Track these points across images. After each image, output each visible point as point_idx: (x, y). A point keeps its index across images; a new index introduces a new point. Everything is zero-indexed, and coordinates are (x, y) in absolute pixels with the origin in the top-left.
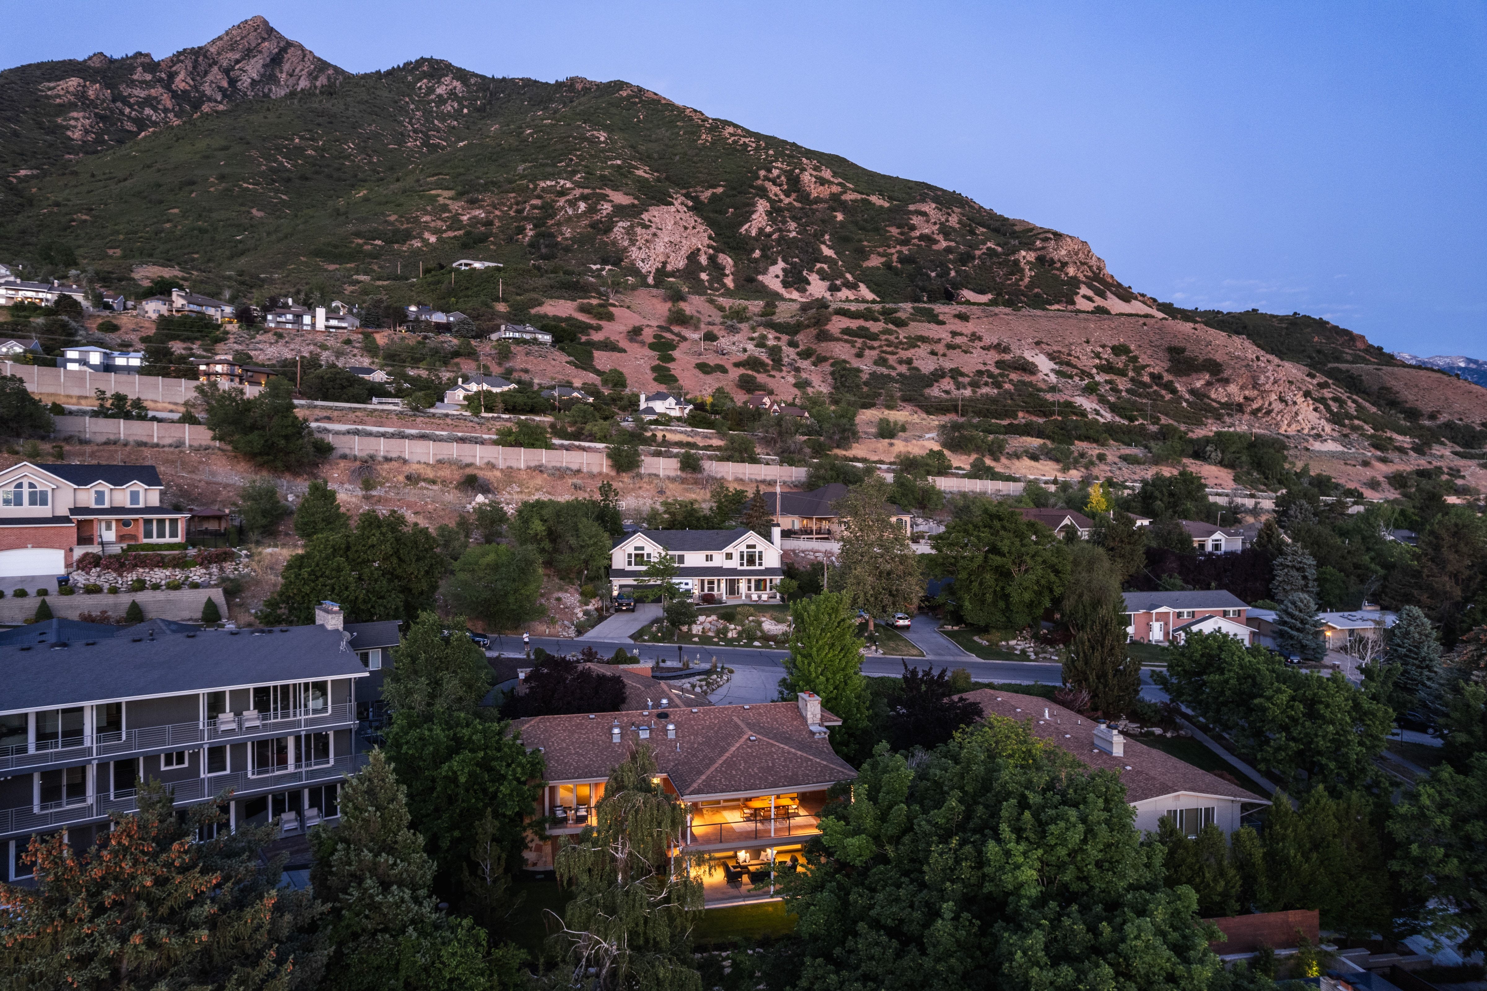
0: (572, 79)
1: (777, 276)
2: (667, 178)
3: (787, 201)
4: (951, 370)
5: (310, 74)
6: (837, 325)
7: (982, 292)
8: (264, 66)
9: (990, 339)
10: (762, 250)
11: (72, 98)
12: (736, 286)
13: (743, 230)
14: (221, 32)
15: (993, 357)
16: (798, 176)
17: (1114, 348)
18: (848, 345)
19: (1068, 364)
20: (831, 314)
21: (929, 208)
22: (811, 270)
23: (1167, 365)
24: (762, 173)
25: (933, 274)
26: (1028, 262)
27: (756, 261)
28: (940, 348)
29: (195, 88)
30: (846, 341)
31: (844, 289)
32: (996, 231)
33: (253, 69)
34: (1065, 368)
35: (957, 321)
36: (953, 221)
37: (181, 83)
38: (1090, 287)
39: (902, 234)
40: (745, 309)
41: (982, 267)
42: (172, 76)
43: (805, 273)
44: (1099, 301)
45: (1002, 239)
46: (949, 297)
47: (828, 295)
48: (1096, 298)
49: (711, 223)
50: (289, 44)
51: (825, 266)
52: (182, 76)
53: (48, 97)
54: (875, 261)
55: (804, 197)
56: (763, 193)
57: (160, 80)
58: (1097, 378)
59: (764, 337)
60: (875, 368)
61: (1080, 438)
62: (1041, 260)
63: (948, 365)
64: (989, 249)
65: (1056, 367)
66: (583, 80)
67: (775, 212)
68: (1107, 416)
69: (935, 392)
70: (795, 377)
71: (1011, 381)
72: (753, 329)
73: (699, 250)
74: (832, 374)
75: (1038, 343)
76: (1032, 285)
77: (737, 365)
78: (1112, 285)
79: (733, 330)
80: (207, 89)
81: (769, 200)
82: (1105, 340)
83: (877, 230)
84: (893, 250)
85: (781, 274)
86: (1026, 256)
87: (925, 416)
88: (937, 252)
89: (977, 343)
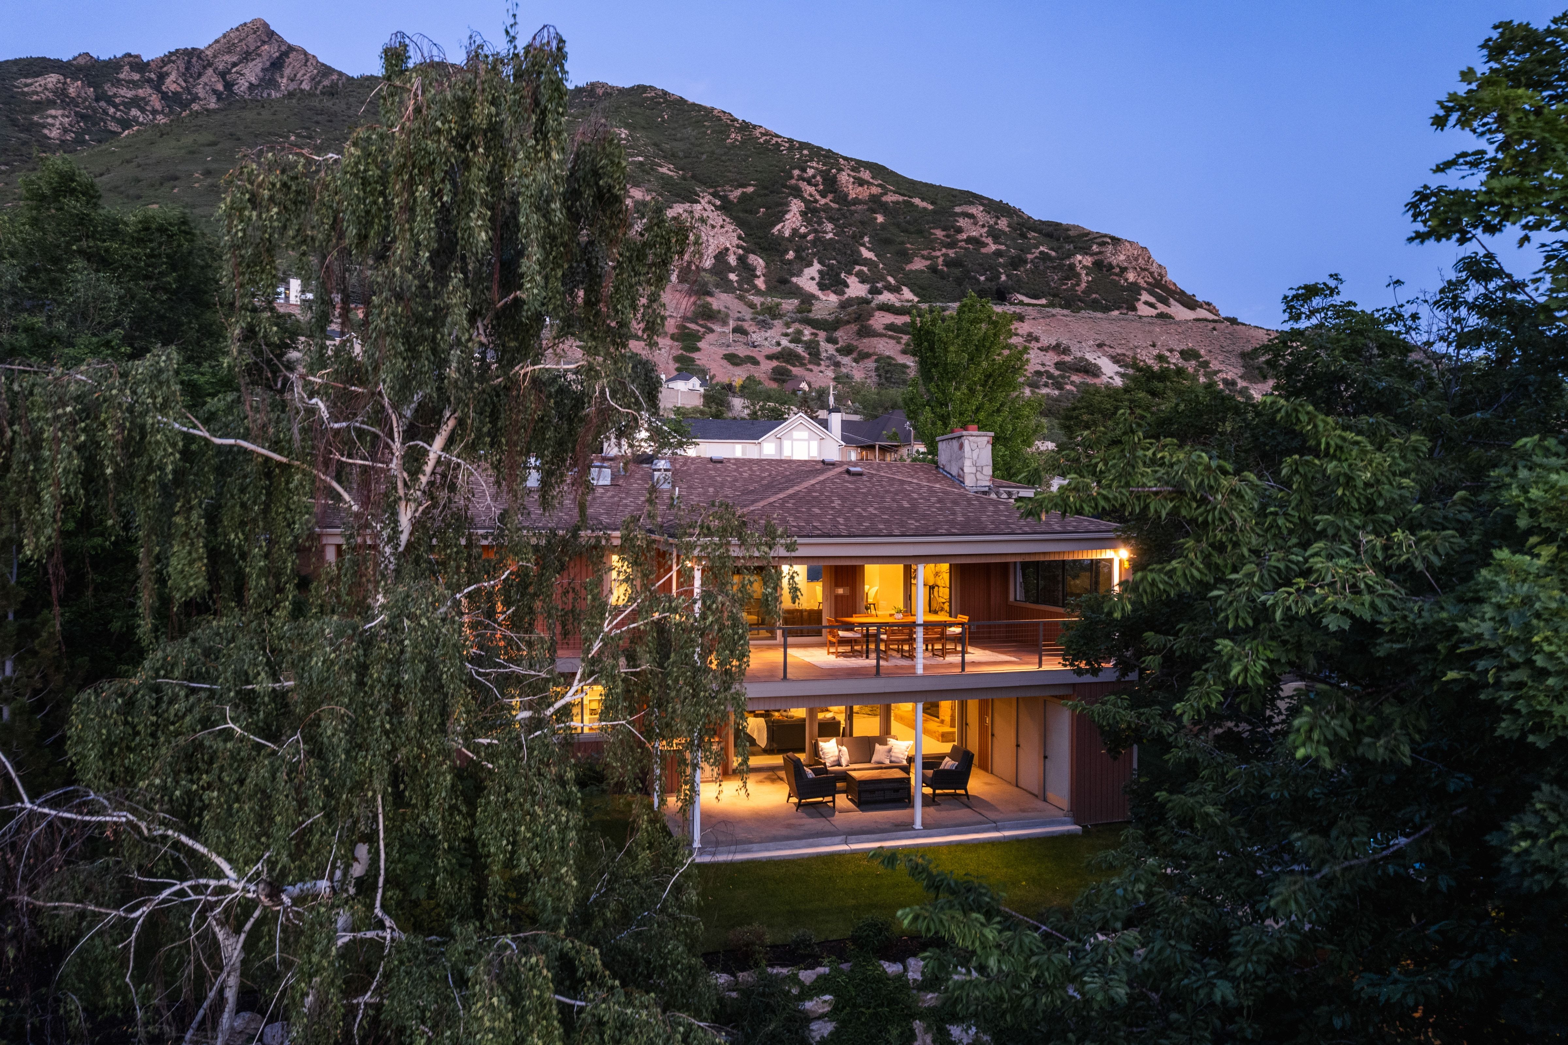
0: (592, 84)
1: (813, 279)
2: (693, 177)
3: (823, 201)
5: (313, 79)
6: (880, 320)
7: (1035, 297)
8: (263, 70)
9: (1048, 340)
10: (796, 251)
11: (51, 95)
12: (768, 287)
13: (775, 230)
14: (218, 35)
15: (1051, 359)
16: (835, 176)
17: (1182, 353)
18: (892, 342)
20: (874, 310)
21: (976, 210)
22: (849, 273)
23: (1240, 371)
24: (796, 172)
25: (982, 278)
26: (1085, 267)
27: (790, 262)
29: (188, 90)
30: (890, 337)
31: (886, 291)
32: (1049, 235)
33: (251, 73)
36: (1003, 224)
37: (171, 84)
38: (1152, 293)
39: (947, 236)
40: (778, 305)
41: (1036, 270)
42: (162, 77)
43: (843, 275)
44: (1162, 308)
45: (1055, 244)
46: (1002, 298)
47: (868, 295)
48: (1159, 305)
49: (740, 223)
50: (291, 49)
51: (865, 269)
52: (173, 77)
53: (25, 94)
54: (918, 264)
55: (842, 198)
56: (797, 193)
57: (149, 81)
59: (799, 332)
62: (1098, 265)
64: (1041, 253)
65: (1122, 370)
66: (603, 85)
67: (810, 212)
70: (834, 371)
71: (1073, 383)
72: (787, 325)
73: (727, 249)
74: (876, 370)
75: (1100, 346)
76: (1089, 290)
77: (769, 357)
78: (1175, 292)
79: (764, 325)
80: (200, 91)
81: (803, 200)
82: (1172, 344)
83: (920, 232)
84: (938, 253)
85: (817, 276)
86: (1082, 261)
88: (986, 255)
89: (1034, 344)
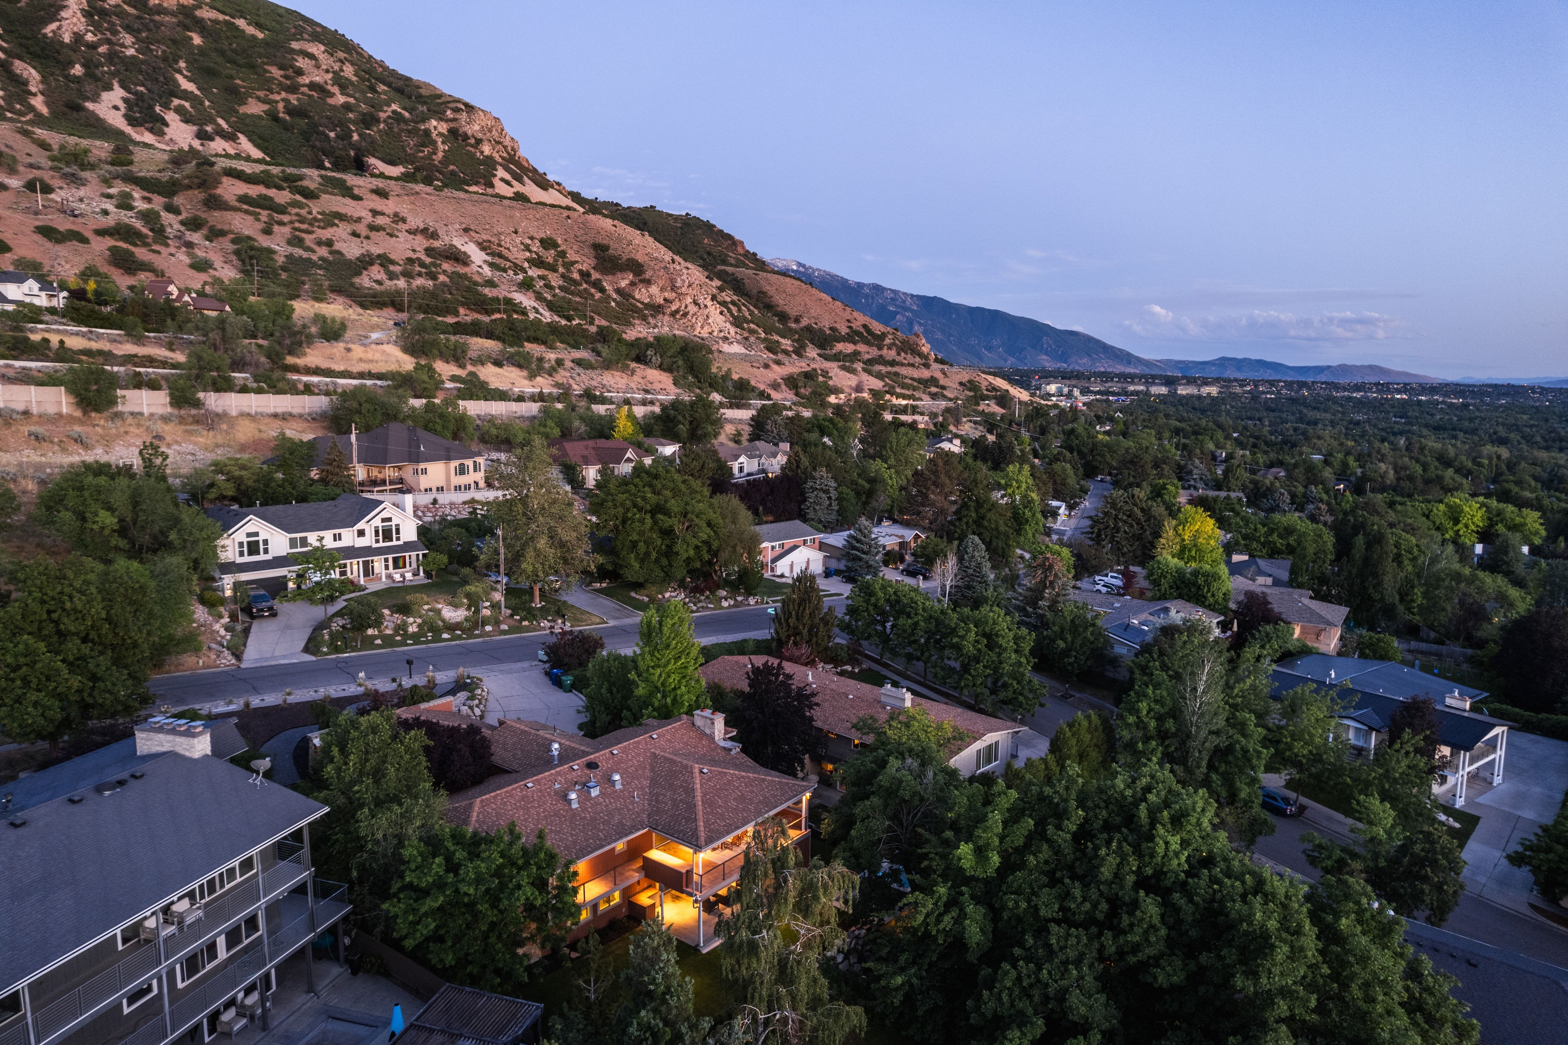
1: (116, 108)
3: (113, 1)
4: (379, 256)
6: (231, 190)
7: (392, 163)
9: (415, 222)
10: (83, 65)
12: (52, 112)
13: (48, 31)
17: (542, 241)
18: (250, 218)
19: (500, 256)
20: (219, 174)
21: (317, 49)
22: (166, 106)
23: (593, 262)
25: (332, 135)
26: (440, 134)
27: (77, 80)
28: (362, 229)
30: (247, 212)
31: (218, 139)
32: (400, 91)
34: (497, 260)
35: (374, 197)
36: (349, 71)
38: (507, 169)
39: (286, 77)
40: (86, 151)
41: (389, 132)
43: (158, 109)
44: (518, 187)
45: (408, 103)
46: (360, 167)
47: (196, 144)
48: (514, 183)
51: (187, 105)
55: (140, 2)
58: (530, 273)
59: (127, 196)
60: (290, 249)
61: (529, 340)
62: (454, 133)
63: (376, 250)
64: (394, 112)
65: (489, 258)
67: (97, 14)
68: (547, 316)
69: (365, 281)
70: (188, 254)
71: (444, 272)
72: (107, 182)
74: (237, 253)
76: (446, 161)
77: (101, 233)
78: (528, 170)
79: (74, 180)
82: (533, 232)
83: (252, 67)
84: (277, 97)
85: (121, 105)
86: (437, 127)
87: (361, 311)
88: (334, 108)
89: (401, 226)
